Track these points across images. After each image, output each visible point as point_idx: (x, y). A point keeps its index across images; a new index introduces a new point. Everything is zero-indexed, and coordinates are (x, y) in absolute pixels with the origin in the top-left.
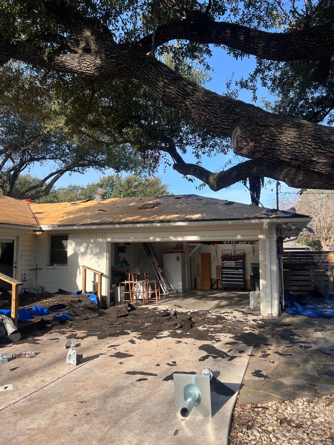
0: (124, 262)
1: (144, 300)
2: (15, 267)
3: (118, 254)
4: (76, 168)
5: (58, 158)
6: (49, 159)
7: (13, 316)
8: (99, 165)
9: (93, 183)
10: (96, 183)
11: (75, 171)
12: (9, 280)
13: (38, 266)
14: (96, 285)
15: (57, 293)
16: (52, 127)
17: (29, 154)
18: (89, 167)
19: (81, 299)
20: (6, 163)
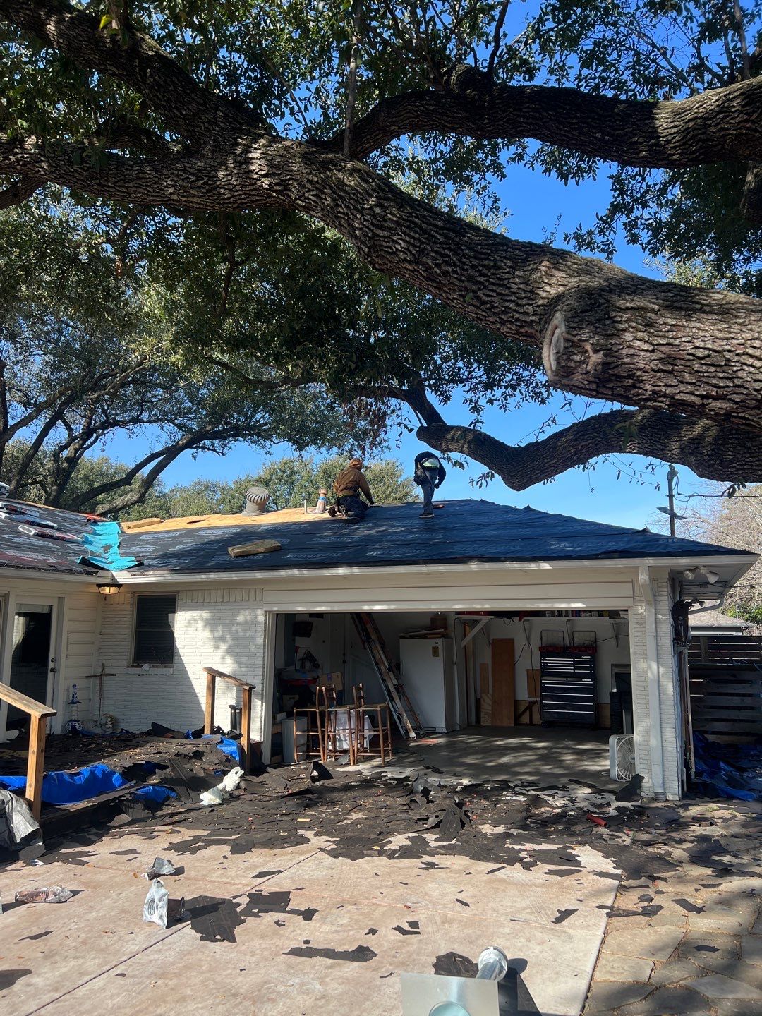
0: (306, 658)
1: (351, 752)
2: (52, 671)
3: (294, 640)
4: (207, 442)
5: (168, 421)
6: (148, 421)
7: (30, 793)
8: (259, 435)
9: (248, 476)
10: (256, 476)
11: (204, 448)
12: (25, 704)
13: (106, 668)
14: (238, 716)
15: (148, 733)
16: (146, 349)
17: (104, 411)
18: (236, 440)
19: (201, 748)
20: (51, 433)
